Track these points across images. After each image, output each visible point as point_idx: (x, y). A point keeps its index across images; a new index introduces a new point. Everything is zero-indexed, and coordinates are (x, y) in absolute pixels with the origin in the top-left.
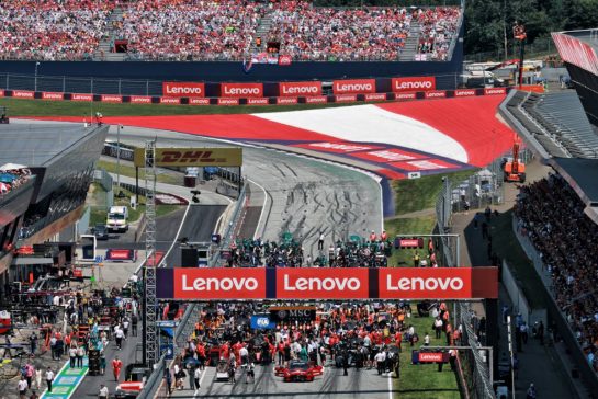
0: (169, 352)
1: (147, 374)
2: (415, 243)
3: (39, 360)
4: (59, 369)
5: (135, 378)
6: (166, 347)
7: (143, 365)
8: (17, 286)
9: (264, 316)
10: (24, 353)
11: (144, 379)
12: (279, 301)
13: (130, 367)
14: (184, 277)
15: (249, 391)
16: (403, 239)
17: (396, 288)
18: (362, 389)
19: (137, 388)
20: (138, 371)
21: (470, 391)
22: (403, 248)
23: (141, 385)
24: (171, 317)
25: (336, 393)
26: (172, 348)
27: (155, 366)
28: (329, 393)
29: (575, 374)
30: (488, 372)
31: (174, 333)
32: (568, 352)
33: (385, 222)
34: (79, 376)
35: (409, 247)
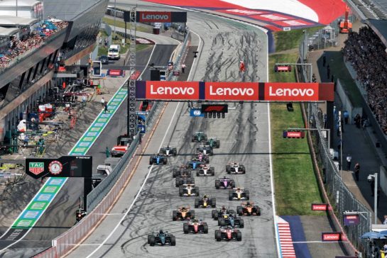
0: (143, 129)
1: (130, 142)
2: (286, 69)
3: (68, 132)
4: (79, 137)
5: (123, 144)
6: (141, 126)
7: (126, 136)
8: (56, 90)
9: (198, 109)
10: (59, 128)
11: (128, 145)
12: (206, 101)
13: (120, 138)
14: (152, 86)
15: (189, 152)
16: (280, 66)
17: (274, 95)
18: (253, 152)
19: (124, 149)
20: (124, 140)
21: (316, 154)
22: (279, 71)
23: (126, 148)
24: (143, 109)
25: (239, 154)
26: (144, 127)
27: (134, 137)
28: (235, 154)
29: (378, 145)
30: (327, 143)
31: (146, 119)
32: (374, 132)
33: (269, 56)
34: (91, 142)
35: (283, 71)
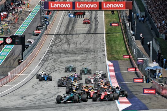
0: (48, 23)
1: (42, 29)
3: (14, 25)
4: (19, 27)
5: (39, 30)
6: (47, 22)
7: (41, 26)
8: (8, 6)
9: (72, 14)
10: (10, 23)
11: (41, 30)
12: (76, 10)
13: (37, 27)
14: (51, 4)
15: (68, 33)
17: (106, 7)
18: (97, 33)
19: (39, 32)
20: (39, 28)
21: (125, 33)
23: (40, 31)
24: (48, 14)
25: (90, 34)
26: (48, 22)
27: (44, 27)
28: (89, 34)
29: (152, 29)
30: (129, 28)
31: (49, 18)
32: (150, 23)
34: (24, 29)
